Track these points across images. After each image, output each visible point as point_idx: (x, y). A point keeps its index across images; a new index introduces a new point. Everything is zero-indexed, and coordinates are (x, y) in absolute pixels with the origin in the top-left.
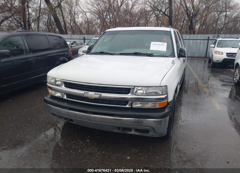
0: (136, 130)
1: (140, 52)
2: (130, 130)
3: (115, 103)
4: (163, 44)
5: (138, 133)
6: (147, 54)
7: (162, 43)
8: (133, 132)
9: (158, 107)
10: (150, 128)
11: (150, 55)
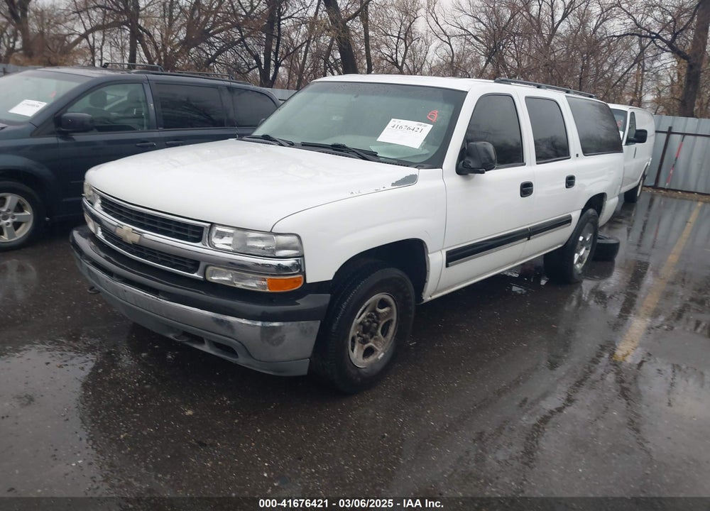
0: (217, 345)
1: (347, 146)
2: (200, 340)
3: (174, 263)
4: (421, 128)
5: (216, 351)
6: (357, 151)
7: (419, 125)
8: (206, 348)
9: (268, 290)
10: (236, 342)
11: (365, 155)
